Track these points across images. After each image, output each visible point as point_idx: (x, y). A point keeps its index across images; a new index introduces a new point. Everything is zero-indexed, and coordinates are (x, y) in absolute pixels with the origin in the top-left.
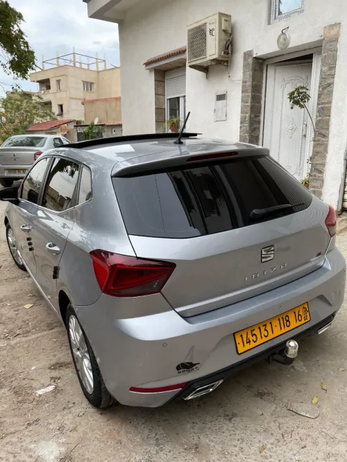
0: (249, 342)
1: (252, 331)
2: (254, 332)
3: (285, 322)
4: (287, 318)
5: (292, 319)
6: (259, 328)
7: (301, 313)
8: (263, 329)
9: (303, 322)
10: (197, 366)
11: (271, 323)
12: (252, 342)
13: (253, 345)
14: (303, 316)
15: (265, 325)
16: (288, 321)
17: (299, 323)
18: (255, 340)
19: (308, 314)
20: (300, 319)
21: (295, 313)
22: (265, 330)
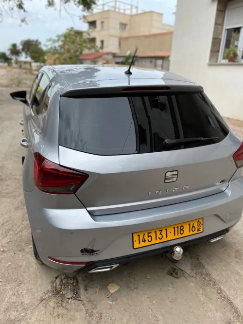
0: (145, 241)
1: (148, 233)
2: (150, 235)
3: (179, 230)
4: (182, 228)
5: (186, 228)
6: (156, 232)
7: (195, 225)
8: (158, 233)
9: (196, 232)
10: (97, 252)
11: (166, 230)
12: (147, 242)
13: (147, 243)
14: (197, 228)
15: (161, 231)
16: (182, 230)
17: (192, 233)
18: (150, 240)
19: (201, 227)
20: (193, 230)
21: (189, 224)
22: (161, 234)
